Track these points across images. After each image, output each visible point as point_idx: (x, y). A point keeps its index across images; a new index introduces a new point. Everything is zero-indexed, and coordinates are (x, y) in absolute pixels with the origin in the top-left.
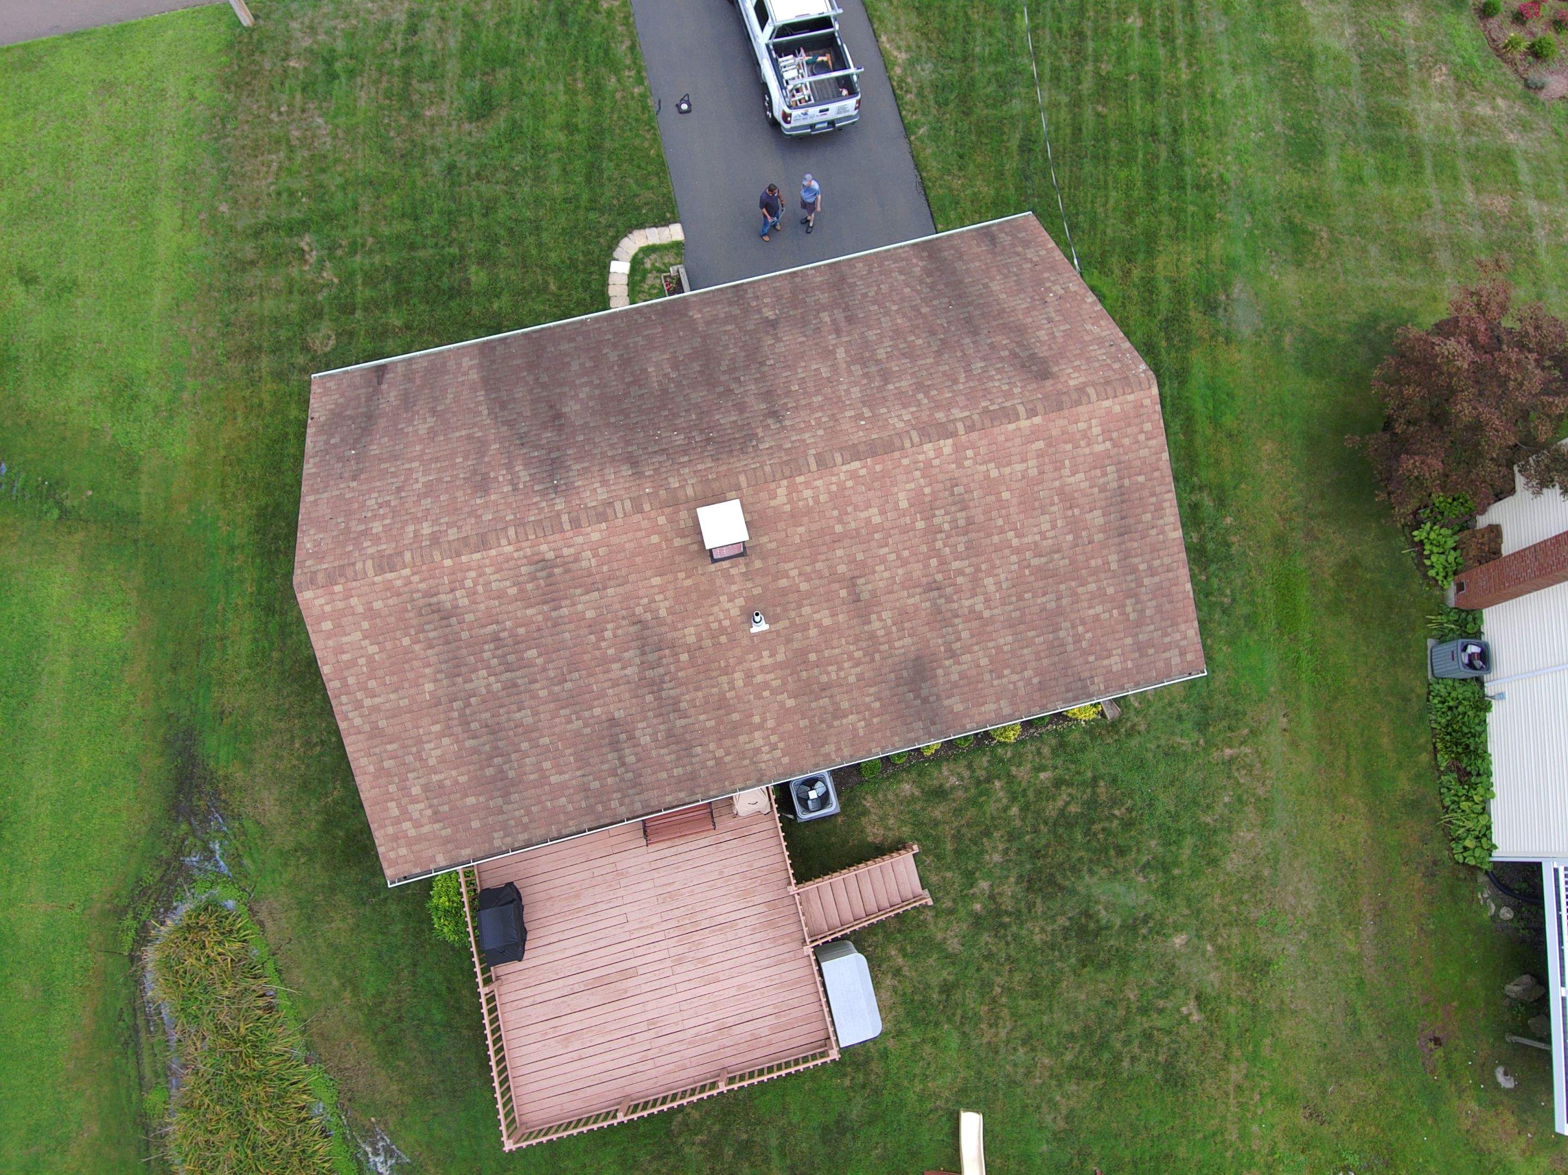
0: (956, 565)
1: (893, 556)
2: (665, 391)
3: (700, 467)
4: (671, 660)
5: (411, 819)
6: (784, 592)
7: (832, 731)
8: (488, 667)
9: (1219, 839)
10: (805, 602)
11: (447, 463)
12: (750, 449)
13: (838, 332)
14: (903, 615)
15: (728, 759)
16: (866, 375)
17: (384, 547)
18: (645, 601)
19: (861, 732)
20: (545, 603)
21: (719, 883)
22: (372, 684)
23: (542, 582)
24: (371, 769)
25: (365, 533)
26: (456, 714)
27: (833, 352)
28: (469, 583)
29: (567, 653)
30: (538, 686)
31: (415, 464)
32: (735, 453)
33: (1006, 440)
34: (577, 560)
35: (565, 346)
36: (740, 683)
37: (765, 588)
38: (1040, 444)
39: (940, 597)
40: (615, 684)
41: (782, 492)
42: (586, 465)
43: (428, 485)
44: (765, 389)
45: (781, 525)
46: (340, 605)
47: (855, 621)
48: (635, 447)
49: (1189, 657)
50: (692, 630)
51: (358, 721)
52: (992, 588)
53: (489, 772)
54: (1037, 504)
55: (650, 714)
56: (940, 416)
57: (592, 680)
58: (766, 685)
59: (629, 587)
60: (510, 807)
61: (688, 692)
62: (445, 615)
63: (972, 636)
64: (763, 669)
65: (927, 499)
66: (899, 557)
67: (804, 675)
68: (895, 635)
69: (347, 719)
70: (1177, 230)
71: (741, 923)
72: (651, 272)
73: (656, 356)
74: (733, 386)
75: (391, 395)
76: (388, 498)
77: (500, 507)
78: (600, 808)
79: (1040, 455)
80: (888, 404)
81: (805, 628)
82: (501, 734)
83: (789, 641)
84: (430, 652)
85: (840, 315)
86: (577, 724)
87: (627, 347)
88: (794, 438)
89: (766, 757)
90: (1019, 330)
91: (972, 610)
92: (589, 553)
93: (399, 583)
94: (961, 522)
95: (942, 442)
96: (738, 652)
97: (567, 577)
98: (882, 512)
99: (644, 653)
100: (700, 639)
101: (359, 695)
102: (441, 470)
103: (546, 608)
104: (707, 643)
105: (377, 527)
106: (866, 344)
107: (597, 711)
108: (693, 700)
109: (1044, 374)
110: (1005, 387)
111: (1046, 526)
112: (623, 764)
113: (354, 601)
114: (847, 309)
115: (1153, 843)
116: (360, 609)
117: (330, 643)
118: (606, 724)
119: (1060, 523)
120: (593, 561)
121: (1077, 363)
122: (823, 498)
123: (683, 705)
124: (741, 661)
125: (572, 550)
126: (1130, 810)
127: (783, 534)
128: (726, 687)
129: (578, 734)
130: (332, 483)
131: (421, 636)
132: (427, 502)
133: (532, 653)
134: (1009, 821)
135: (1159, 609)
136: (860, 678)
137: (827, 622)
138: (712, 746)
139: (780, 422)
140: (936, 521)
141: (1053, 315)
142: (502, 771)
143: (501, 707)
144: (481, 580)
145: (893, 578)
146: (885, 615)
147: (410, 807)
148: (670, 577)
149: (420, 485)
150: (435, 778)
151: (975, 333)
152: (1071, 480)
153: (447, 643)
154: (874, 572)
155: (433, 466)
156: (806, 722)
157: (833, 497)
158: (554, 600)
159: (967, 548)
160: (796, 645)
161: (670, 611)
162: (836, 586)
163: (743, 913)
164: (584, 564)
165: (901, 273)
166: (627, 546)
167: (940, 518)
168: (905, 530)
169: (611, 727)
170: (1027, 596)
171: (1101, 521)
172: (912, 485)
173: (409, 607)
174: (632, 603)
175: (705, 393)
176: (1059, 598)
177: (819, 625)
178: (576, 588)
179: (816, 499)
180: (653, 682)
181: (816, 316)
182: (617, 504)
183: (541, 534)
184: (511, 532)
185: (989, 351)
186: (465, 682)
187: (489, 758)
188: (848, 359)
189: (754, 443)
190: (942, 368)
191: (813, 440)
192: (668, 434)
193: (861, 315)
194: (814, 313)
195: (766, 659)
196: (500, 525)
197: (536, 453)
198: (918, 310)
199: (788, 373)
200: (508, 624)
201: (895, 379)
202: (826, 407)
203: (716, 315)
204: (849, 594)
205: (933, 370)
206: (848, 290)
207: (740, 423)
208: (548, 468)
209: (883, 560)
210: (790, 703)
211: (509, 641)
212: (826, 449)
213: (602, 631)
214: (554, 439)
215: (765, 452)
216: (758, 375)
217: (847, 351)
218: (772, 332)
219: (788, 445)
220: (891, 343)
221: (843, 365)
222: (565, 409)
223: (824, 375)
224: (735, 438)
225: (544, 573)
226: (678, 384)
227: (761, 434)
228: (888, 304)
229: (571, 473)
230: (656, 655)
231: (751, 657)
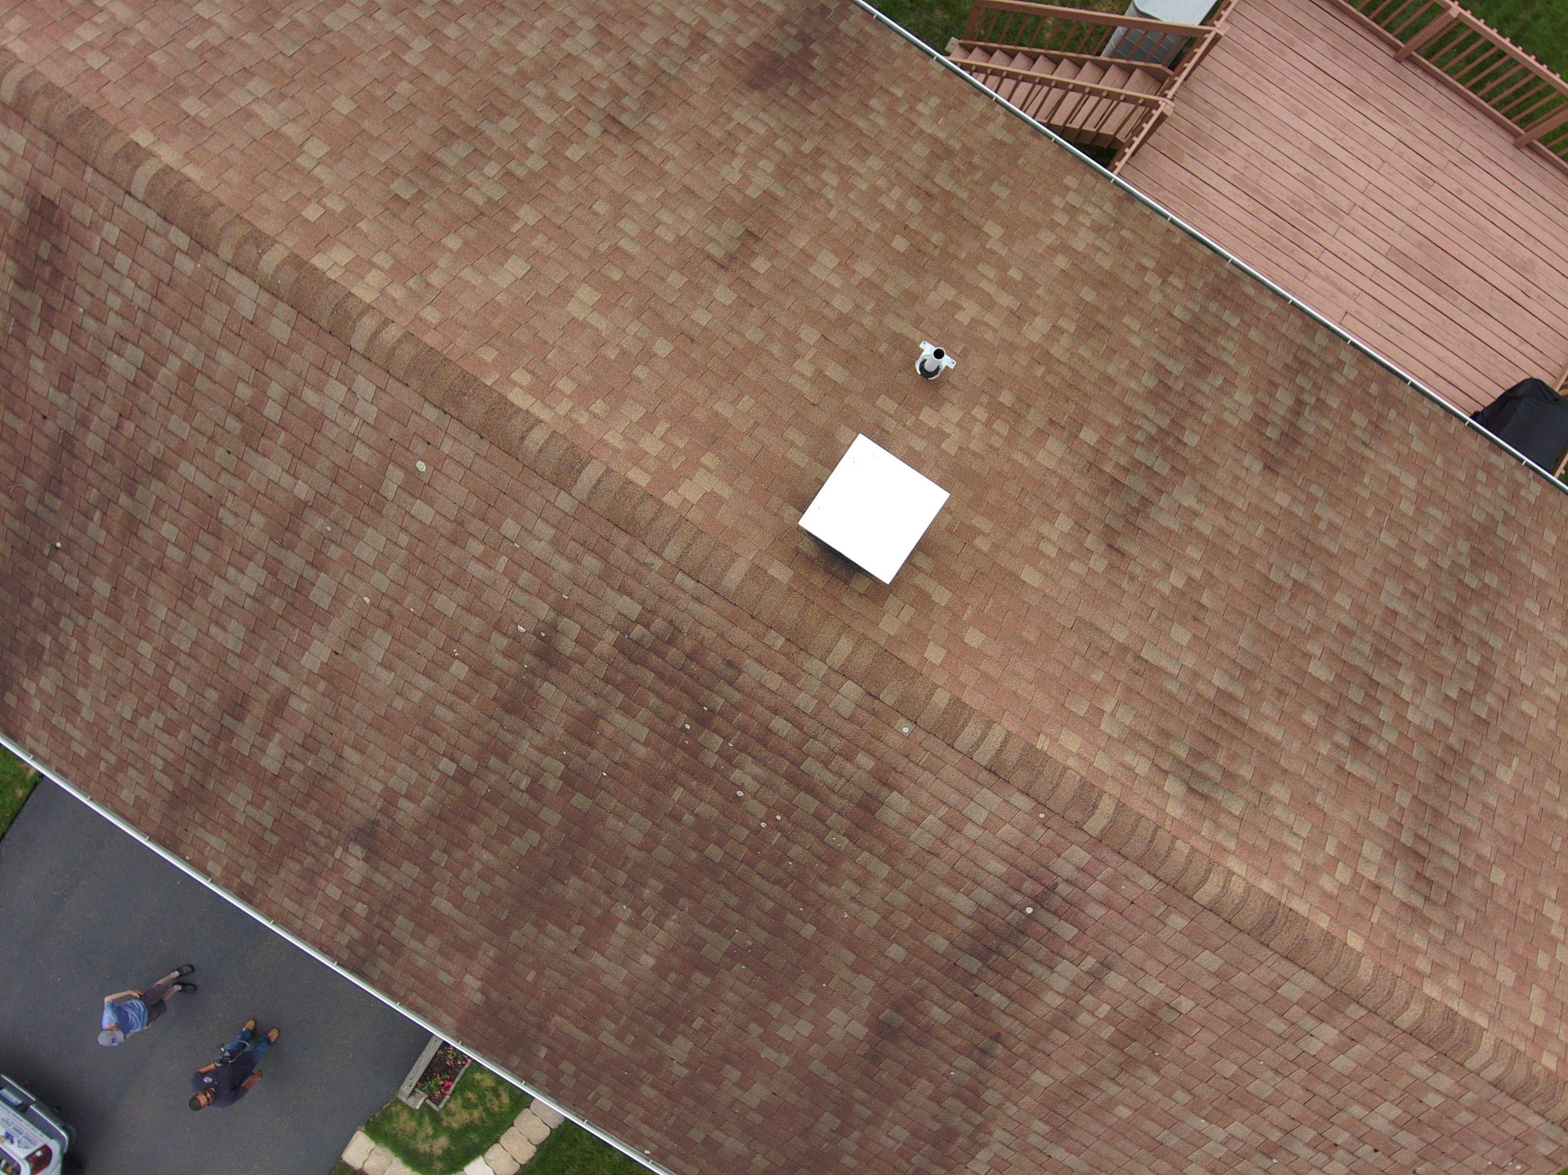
1: (625, 224)
2: (670, 896)
3: (774, 681)
4: (1112, 452)
6: (849, 360)
8: (1400, 717)
10: (832, 316)
12: (659, 624)
13: (279, 705)
14: (710, 149)
16: (318, 564)
18: (1076, 567)
20: (1238, 721)
23: (1221, 758)
26: (1490, 699)
28: (1343, 874)
29: (1263, 617)
30: (1344, 618)
32: (689, 644)
34: (1133, 737)
36: (1041, 325)
40: (1224, 506)
41: (691, 492)
42: (944, 889)
44: (509, 720)
45: (748, 447)
47: (786, 216)
48: (833, 837)
50: (1042, 457)
53: (1492, 579)
55: (1206, 419)
57: (1255, 545)
58: (1004, 283)
59: (1085, 613)
60: (1491, 510)
61: (1125, 391)
62: (1416, 862)
64: (989, 305)
66: (618, 216)
67: (936, 238)
68: (751, 142)
73: (613, 976)
74: (553, 784)
78: (1373, 388)
80: (340, 458)
81: (868, 286)
82: (1445, 609)
83: (912, 298)
84: (1472, 825)
85: (246, 733)
86: (1327, 514)
87: (640, 1043)
88: (565, 566)
89: (1094, 211)
92: (1105, 726)
96: (1001, 361)
97: (1171, 726)
98: (564, 293)
99: (1146, 501)
100: (1042, 433)
103: (1245, 714)
104: (1035, 418)
106: (258, 626)
107: (1282, 499)
108: (1129, 374)
110: (122, 262)
112: (1300, 403)
114: (225, 734)
118: (1283, 471)
120: (1108, 707)
122: (636, 412)
123: (1150, 382)
124: (1009, 347)
125: (1129, 758)
127: (761, 433)
128: (1064, 340)
129: (1334, 501)
131: (1470, 863)
133: (1318, 670)
136: (862, 153)
137: (828, 260)
138: (1156, 297)
139: (553, 627)
140: (497, 193)
142: (1474, 562)
143: (1417, 644)
144: (1319, 859)
145: (661, 203)
146: (734, 178)
148: (1005, 559)
153: (1438, 813)
154: (681, 238)
156: (996, 189)
157: (617, 398)
158: (1224, 713)
160: (908, 282)
161: (1051, 514)
162: (763, 286)
164: (1126, 716)
165: (74, 709)
166: (1030, 674)
167: (486, 188)
168: (563, 236)
169: (1280, 462)
174: (1101, 584)
175: (612, 821)
177: (845, 267)
178: (1171, 696)
179: (648, 422)
180: (1167, 452)
181: (285, 773)
182: (984, 756)
183: (1162, 840)
184: (1205, 894)
185: (80, 375)
186: (1448, 730)
187: (1481, 594)
188: (316, 629)
189: (638, 631)
190: (184, 430)
191: (540, 525)
192: (752, 804)
193: (212, 695)
194: (283, 785)
195: (969, 311)
196: (1210, 922)
197: (996, 998)
198: (114, 600)
199: (441, 711)
200: (1324, 748)
201: (281, 496)
202: (450, 570)
203: (440, 952)
204: (754, 255)
205: (203, 443)
206: (189, 769)
207: (620, 698)
208: (1007, 949)
209: (648, 237)
210: (994, 230)
211: (1341, 721)
212: (536, 481)
213: (1183, 594)
214: (937, 995)
215: (641, 591)
216: (493, 761)
217: (303, 647)
218: (385, 823)
219: (591, 562)
220: (217, 582)
221: (336, 625)
222: (859, 1030)
223: (386, 640)
224: (660, 675)
225: (1205, 768)
226: (635, 884)
227: (611, 636)
228: (150, 668)
229: (986, 898)
230: (1129, 480)
231: (989, 336)
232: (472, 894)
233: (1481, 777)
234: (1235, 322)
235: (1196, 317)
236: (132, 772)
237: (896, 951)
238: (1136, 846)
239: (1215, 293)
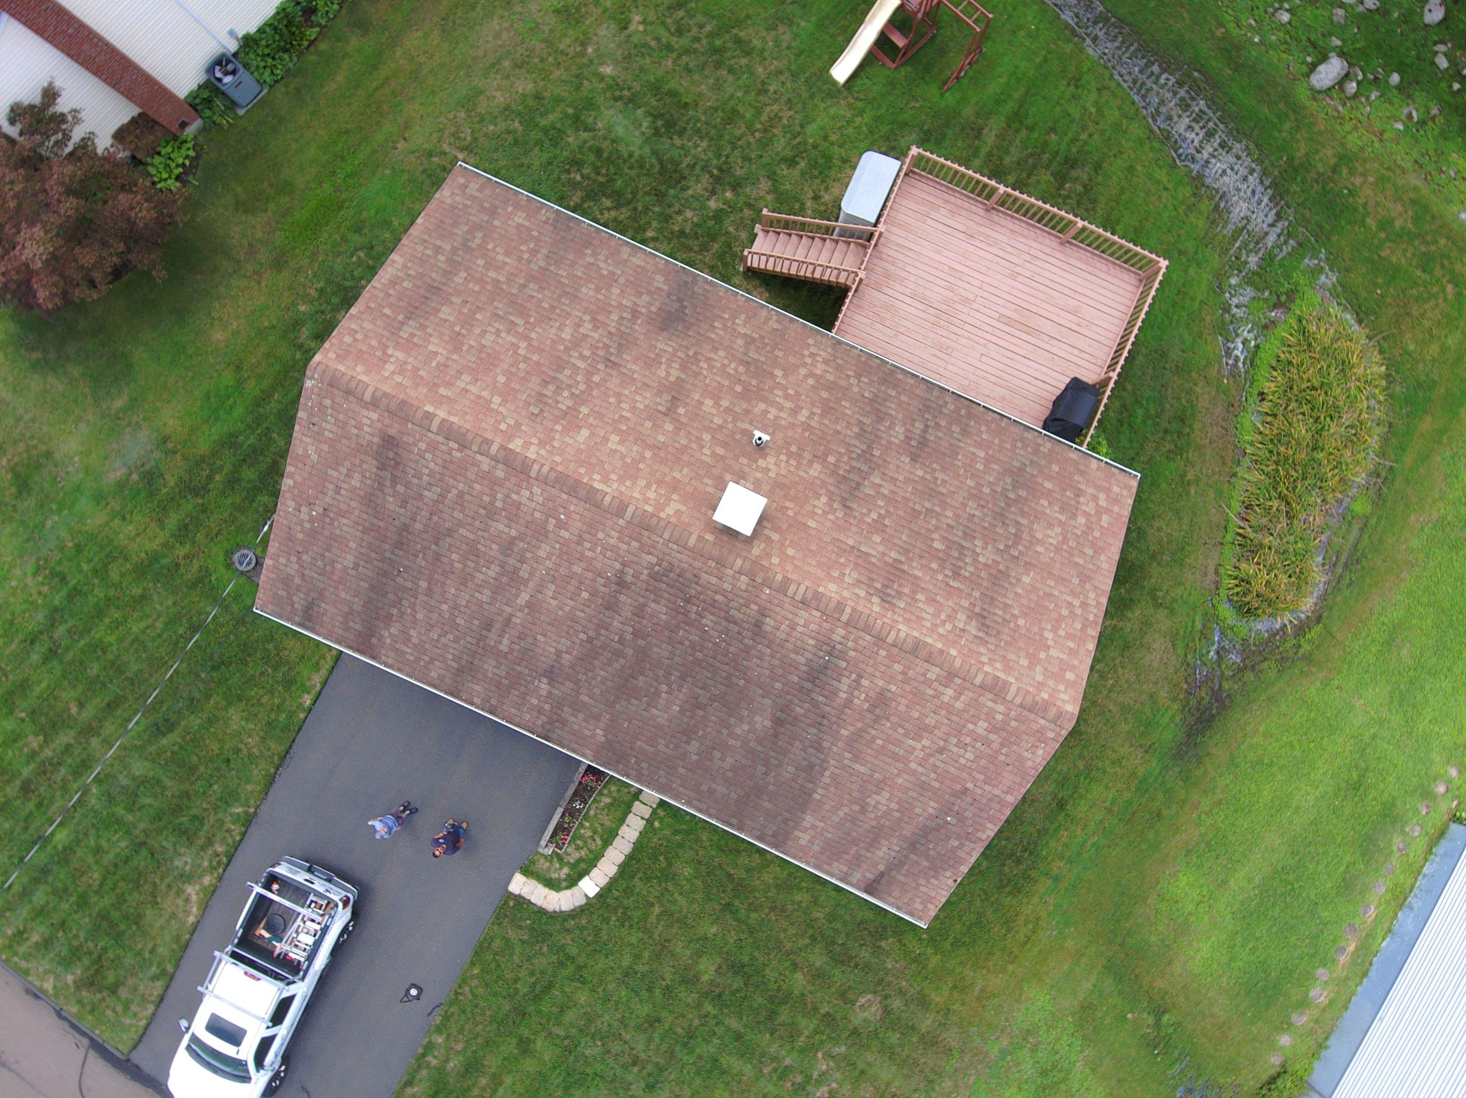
0: (581, 364)
1: (623, 405)
2: (683, 678)
3: (714, 580)
4: (842, 464)
5: (1097, 505)
6: (725, 445)
7: (763, 333)
8: (976, 560)
9: (521, 108)
10: (715, 427)
11: (891, 747)
12: (665, 564)
13: (507, 622)
14: (651, 364)
15: (851, 373)
16: (522, 561)
17: (989, 704)
18: (830, 517)
19: (743, 316)
20: (903, 571)
21: (902, 330)
22: (1065, 612)
23: (896, 586)
24: (1103, 558)
25: (993, 729)
26: (1020, 547)
27: (530, 605)
28: (949, 626)
29: (913, 526)
30: (949, 521)
31: (913, 766)
32: (678, 571)
33: (467, 413)
34: (858, 582)
35: (721, 789)
36: (805, 413)
37: (736, 458)
38: (443, 391)
39: (612, 354)
40: (894, 480)
41: (670, 510)
42: (793, 656)
43: (918, 738)
44: (607, 613)
45: (689, 489)
46: (1051, 683)
47: (688, 386)
48: (746, 641)
49: (462, 181)
50: (812, 472)
51: (1092, 595)
52: (568, 330)
53: (1023, 493)
54: (483, 356)
55: (883, 442)
56: (500, 473)
57: (908, 495)
58: (787, 397)
59: (835, 535)
60: (1023, 460)
61: (846, 436)
62: (982, 619)
63: (610, 312)
64: (781, 408)
65: (564, 422)
66: (620, 402)
67: (754, 382)
68: (667, 356)
69: (1098, 603)
70: (114, 559)
71: (908, 292)
72: (568, 863)
73: (662, 718)
74: (629, 637)
75: (884, 853)
76: (955, 749)
77: (883, 669)
78: (963, 412)
79: (449, 385)
80: (528, 518)
81: (728, 410)
82: (998, 510)
84: (1010, 602)
85: (493, 636)
86: (940, 476)
87: (677, 747)
88: (625, 547)
89: (823, 354)
90: (370, 501)
91: (595, 328)
92: (846, 579)
93: (998, 666)
94: (552, 387)
95: (518, 450)
96: (790, 433)
97: (874, 576)
98: (606, 440)
99: (858, 484)
100: (811, 462)
101: (1079, 611)
102: (898, 744)
103: (905, 568)
104: (807, 455)
105: (982, 727)
106: (497, 591)
107: (920, 473)
108: (847, 428)
109: (389, 442)
110: (428, 456)
111: (490, 337)
112: (926, 426)
113: (1039, 678)
114: (483, 638)
115: (571, 140)
116: (1039, 669)
117: (1076, 662)
118: (920, 460)
119: (478, 331)
120: (847, 572)
121: (355, 431)
122: (643, 483)
123: (856, 430)
124: (792, 426)
125: (857, 591)
126: (568, 172)
127: (693, 482)
128: (816, 418)
129: (944, 469)
130: (984, 801)
131: (1008, 617)
132: (930, 721)
133: (937, 545)
134: (659, 230)
135: (456, 224)
136: (715, 350)
137: (709, 402)
138: (856, 389)
139: (622, 572)
140: (570, 403)
141: (330, 493)
142: (1014, 487)
143: (985, 528)
144: (938, 622)
145: (636, 392)
146: (663, 374)
147: (1093, 512)
148: (800, 518)
149: (925, 742)
150: (1063, 518)
151: (406, 528)
152: (441, 350)
153: (992, 598)
154: (646, 406)
155: (901, 753)
156: (777, 353)
157: (634, 478)
158: (896, 568)
159: (564, 368)
160: (745, 405)
161: (818, 496)
162: (684, 420)
163: (901, 297)
164: (855, 575)
165: (408, 638)
166: (814, 563)
167: (565, 402)
168: (600, 416)
169: (918, 456)
170: (547, 306)
171: (444, 309)
172: (567, 439)
173: (1002, 644)
174: (841, 522)
175: (655, 649)
176: (524, 286)
177: (717, 404)
178: (874, 564)
179: (648, 486)
180: (867, 461)
181: (511, 651)
182: (798, 597)
183: (871, 619)
184: (891, 638)
185: (410, 501)
186: (998, 563)
187: (1016, 501)
188: (522, 587)
189: (657, 568)
190: (461, 516)
191: (613, 533)
192: (713, 633)
193: (476, 622)
194: (510, 657)
195: (773, 412)
196: (895, 651)
197: (821, 698)
198: (429, 589)
199: (579, 613)
200: (940, 577)
201: (504, 536)
202: (578, 555)
203: (585, 720)
204: (678, 407)
205: (469, 520)
206: (465, 657)
207: (653, 597)
208: (822, 676)
209: (633, 409)
210: (779, 373)
211: (948, 565)
212: (609, 516)
213: (877, 521)
214: (797, 702)
215: (656, 552)
216: (602, 631)
217: (517, 596)
218: (557, 665)
219: (635, 544)
220: (478, 575)
221: (531, 584)
222: (768, 723)
223: (553, 587)
224: (668, 585)
225: (889, 591)
226: (668, 674)
227: (646, 572)
228: (447, 616)
229: (810, 656)
230: (851, 476)
231: (783, 422)
232: (597, 691)
233: (1014, 581)
234: (894, 393)
235: (875, 395)
236: (437, 663)
237: (778, 685)
238: (861, 625)
239: (884, 381)
